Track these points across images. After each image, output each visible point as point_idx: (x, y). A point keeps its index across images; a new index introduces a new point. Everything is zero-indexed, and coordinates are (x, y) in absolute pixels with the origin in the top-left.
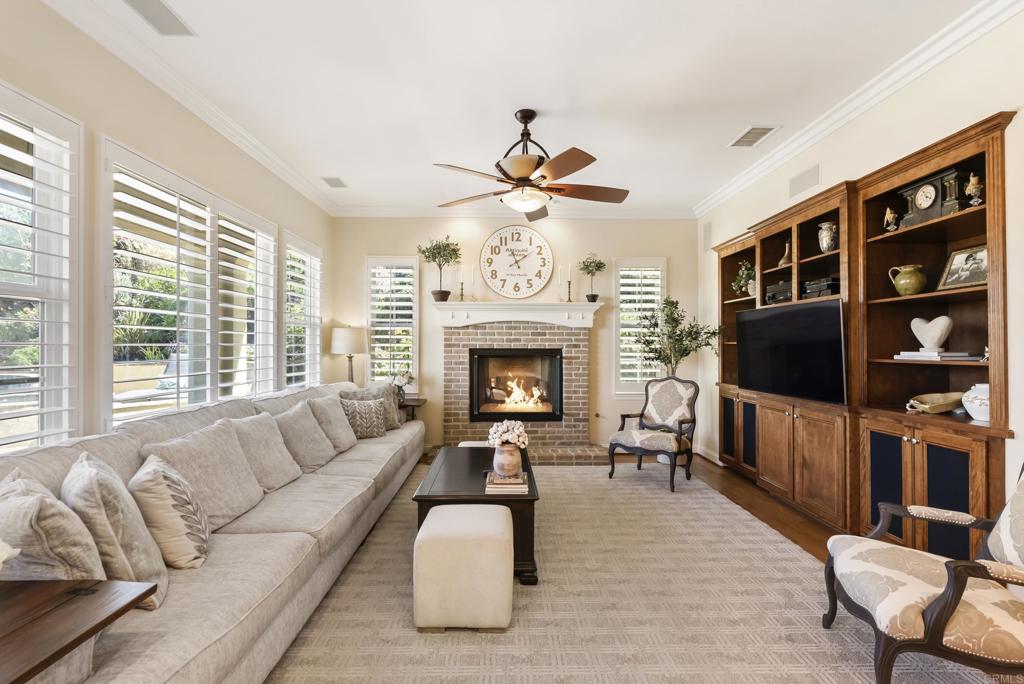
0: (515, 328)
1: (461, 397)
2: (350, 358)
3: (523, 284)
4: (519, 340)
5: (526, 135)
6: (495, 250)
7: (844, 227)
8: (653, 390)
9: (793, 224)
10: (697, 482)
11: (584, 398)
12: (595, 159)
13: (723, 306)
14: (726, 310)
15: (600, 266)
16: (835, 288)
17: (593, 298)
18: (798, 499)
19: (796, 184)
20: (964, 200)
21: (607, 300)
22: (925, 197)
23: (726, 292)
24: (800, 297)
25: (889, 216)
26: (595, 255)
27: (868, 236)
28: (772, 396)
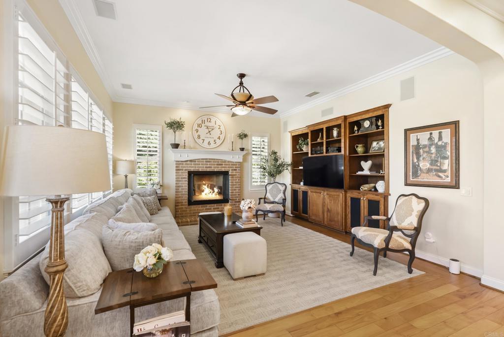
0: (209, 162)
1: (183, 194)
2: (126, 176)
3: (212, 142)
4: (211, 167)
5: (241, 84)
6: (199, 126)
7: (343, 130)
8: (269, 188)
9: (324, 127)
10: (287, 222)
11: (239, 192)
12: (278, 100)
13: (293, 154)
14: (294, 156)
15: (246, 136)
16: (339, 150)
17: (242, 149)
18: (326, 223)
19: (324, 113)
20: (378, 127)
21: (248, 150)
22: (367, 124)
23: (294, 149)
24: (326, 153)
25: (356, 128)
26: (244, 131)
27: (349, 134)
28: (316, 188)
